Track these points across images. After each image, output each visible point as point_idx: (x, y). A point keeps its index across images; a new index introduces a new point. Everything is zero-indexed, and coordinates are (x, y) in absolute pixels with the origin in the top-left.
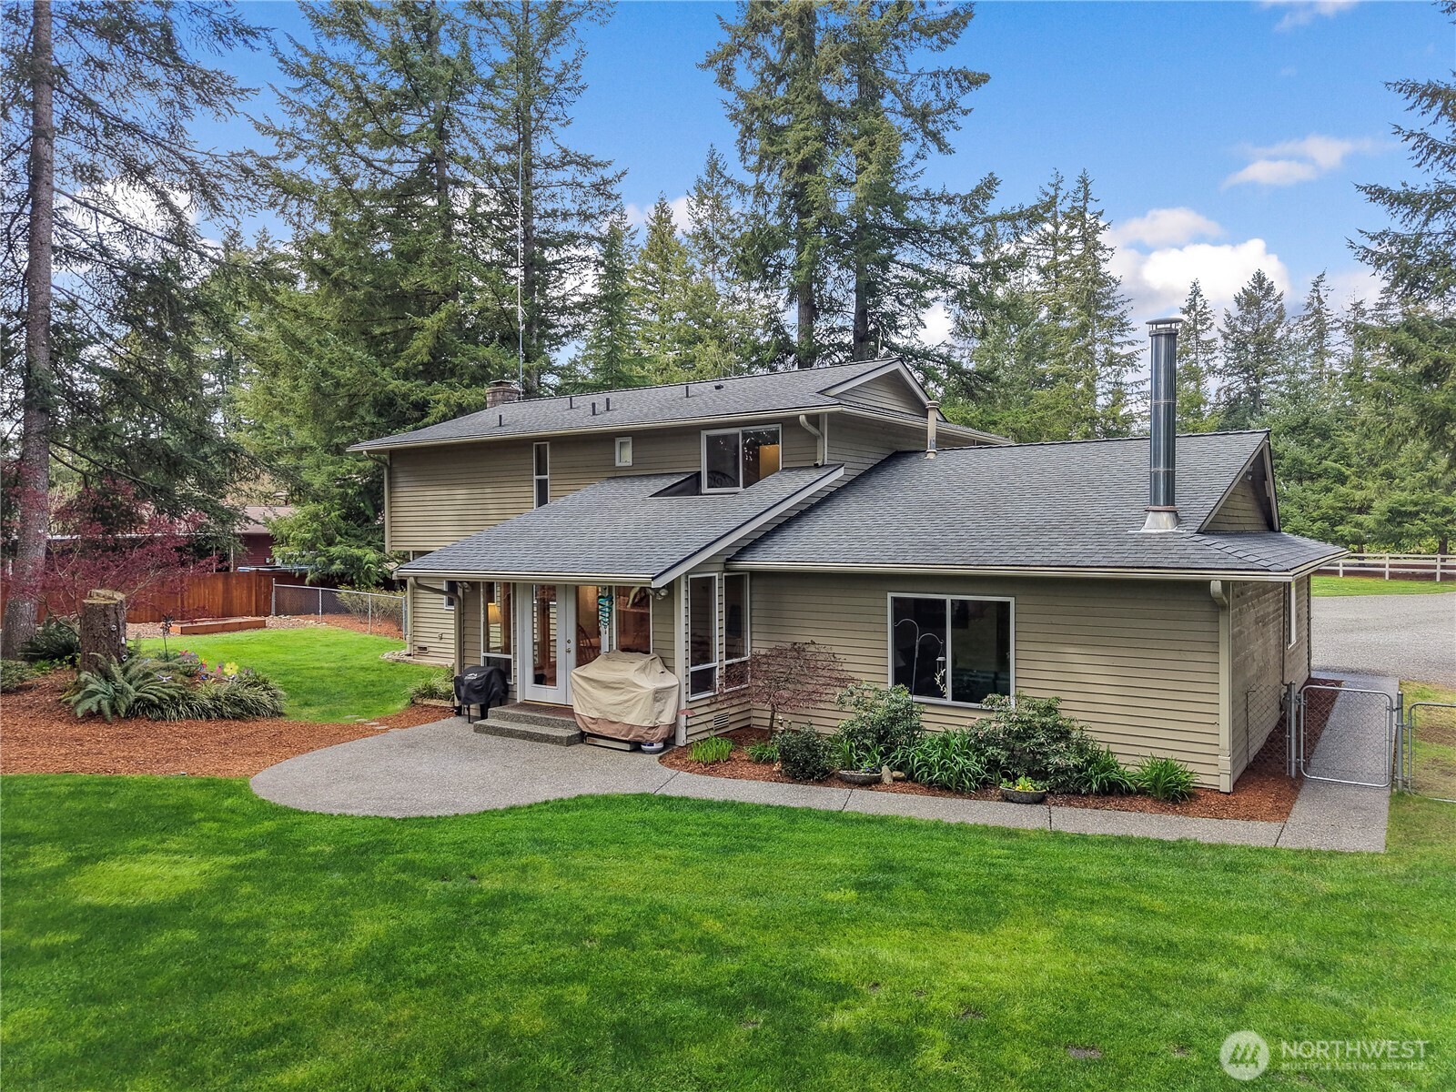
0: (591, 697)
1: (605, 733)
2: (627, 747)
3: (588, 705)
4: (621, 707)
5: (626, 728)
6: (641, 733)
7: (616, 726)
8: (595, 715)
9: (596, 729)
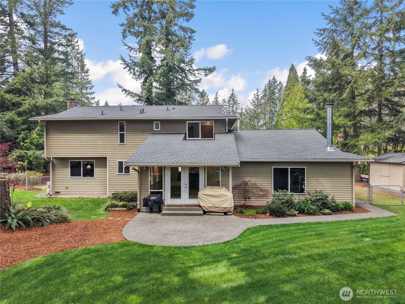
0: (209, 200)
1: (215, 211)
2: (223, 214)
3: (206, 203)
4: (221, 202)
5: (223, 209)
6: (229, 209)
7: (219, 208)
8: (210, 205)
9: (211, 210)
